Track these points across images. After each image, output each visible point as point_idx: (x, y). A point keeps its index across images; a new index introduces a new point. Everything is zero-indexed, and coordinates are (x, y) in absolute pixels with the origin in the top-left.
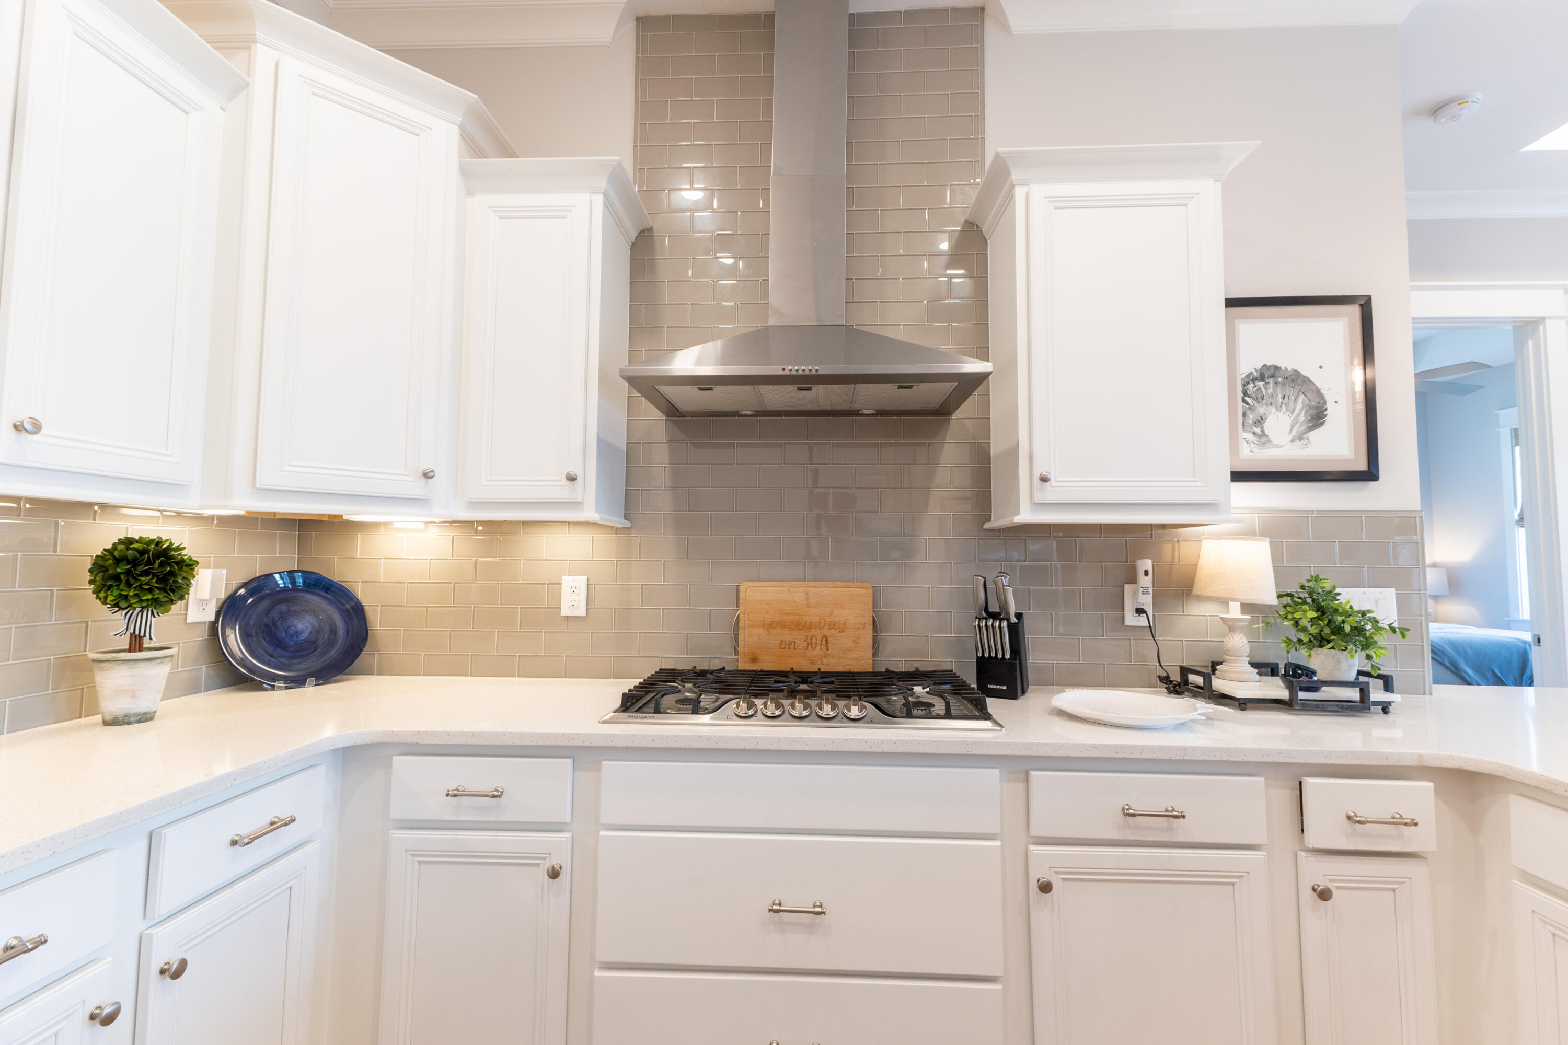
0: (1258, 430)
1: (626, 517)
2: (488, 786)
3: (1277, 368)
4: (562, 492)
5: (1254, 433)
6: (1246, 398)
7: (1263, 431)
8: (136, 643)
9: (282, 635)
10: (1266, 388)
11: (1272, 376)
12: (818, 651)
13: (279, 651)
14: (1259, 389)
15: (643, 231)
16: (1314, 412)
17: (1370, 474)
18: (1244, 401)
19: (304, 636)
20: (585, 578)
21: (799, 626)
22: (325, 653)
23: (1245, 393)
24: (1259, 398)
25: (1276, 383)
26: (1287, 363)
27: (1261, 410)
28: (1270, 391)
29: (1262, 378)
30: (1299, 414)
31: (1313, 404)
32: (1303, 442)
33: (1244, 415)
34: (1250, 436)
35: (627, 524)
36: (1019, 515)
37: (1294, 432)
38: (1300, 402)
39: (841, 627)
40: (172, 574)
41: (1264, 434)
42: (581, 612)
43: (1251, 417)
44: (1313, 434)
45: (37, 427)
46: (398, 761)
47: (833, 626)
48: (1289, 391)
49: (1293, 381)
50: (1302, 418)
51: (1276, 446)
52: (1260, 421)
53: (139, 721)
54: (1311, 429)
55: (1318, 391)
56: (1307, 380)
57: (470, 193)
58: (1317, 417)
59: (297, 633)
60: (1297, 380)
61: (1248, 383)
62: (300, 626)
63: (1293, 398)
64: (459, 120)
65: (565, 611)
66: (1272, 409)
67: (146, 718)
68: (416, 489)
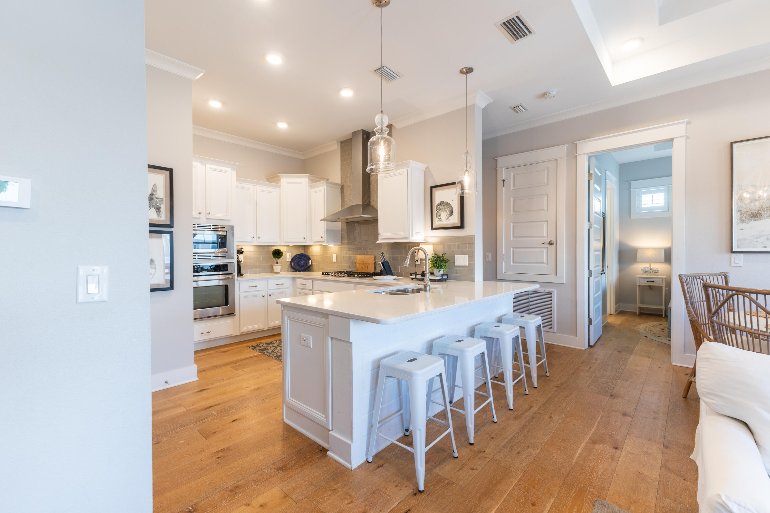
0: (439, 218)
1: (341, 243)
2: (304, 283)
3: (443, 202)
4: (321, 240)
6: (437, 210)
7: (440, 218)
8: (277, 263)
9: (299, 264)
10: (441, 207)
11: (443, 204)
12: (366, 269)
13: (299, 266)
14: (440, 207)
15: (342, 186)
16: (450, 212)
17: (462, 226)
18: (437, 211)
19: (302, 264)
20: (336, 254)
21: (364, 264)
22: (305, 267)
23: (437, 209)
24: (440, 210)
25: (443, 205)
26: (445, 201)
27: (440, 212)
28: (442, 207)
29: (440, 205)
30: (448, 213)
31: (451, 210)
32: (448, 220)
33: (437, 214)
34: (438, 219)
35: (341, 244)
36: (378, 241)
37: (447, 217)
38: (448, 210)
39: (369, 264)
40: (279, 254)
42: (336, 261)
43: (438, 214)
44: (451, 218)
45: (260, 237)
46: (297, 279)
47: (368, 264)
48: (446, 207)
49: (447, 205)
50: (448, 214)
51: (443, 221)
52: (440, 215)
53: (277, 273)
54: (450, 216)
55: (452, 206)
56: (449, 204)
57: (311, 189)
58: (451, 213)
59: (301, 264)
60: (448, 204)
61: (437, 206)
62: (302, 263)
63: (446, 209)
64: (308, 178)
65: (334, 261)
66: (442, 212)
67: (278, 273)
68: (303, 240)
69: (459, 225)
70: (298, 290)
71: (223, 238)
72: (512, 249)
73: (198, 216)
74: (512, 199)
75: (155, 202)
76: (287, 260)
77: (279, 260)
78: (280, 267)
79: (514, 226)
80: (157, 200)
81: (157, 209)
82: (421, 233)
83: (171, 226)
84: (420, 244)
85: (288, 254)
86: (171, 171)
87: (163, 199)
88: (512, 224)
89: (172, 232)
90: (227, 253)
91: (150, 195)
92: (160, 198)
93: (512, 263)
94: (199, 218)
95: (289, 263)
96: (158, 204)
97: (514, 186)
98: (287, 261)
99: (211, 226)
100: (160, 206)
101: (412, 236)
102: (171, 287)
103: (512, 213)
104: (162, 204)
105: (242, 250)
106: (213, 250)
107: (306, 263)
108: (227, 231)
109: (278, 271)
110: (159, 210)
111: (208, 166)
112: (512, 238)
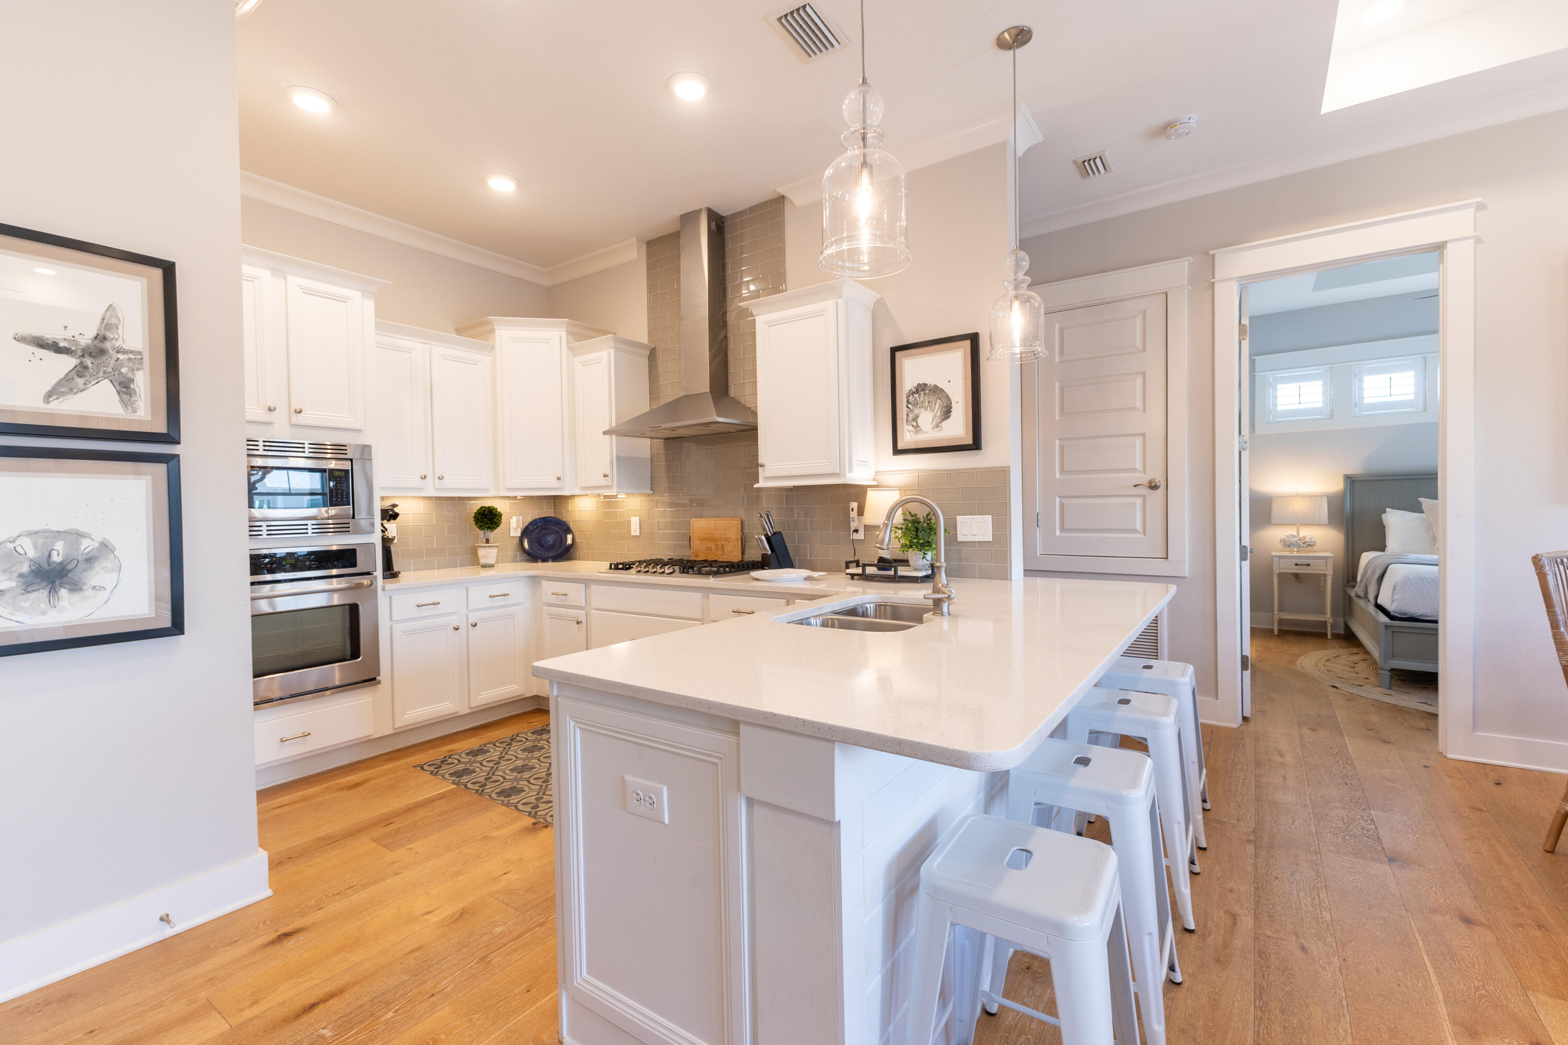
0: (914, 424)
1: (651, 490)
2: (563, 592)
3: (925, 385)
4: (604, 482)
5: (913, 426)
6: (909, 405)
7: (917, 424)
8: (487, 541)
9: (543, 542)
10: (919, 398)
11: (923, 390)
12: (720, 552)
13: (542, 549)
14: (916, 399)
15: (651, 350)
16: (944, 410)
17: (976, 445)
18: (907, 407)
19: (551, 543)
20: (638, 518)
21: (713, 540)
22: (557, 550)
23: (908, 402)
24: (916, 404)
25: (925, 394)
26: (930, 381)
27: (917, 411)
28: (922, 399)
29: (917, 391)
30: (937, 412)
31: (945, 404)
32: (939, 428)
33: (907, 415)
34: (910, 428)
35: (651, 492)
36: (758, 483)
37: (934, 423)
38: (937, 404)
39: (728, 540)
40: (492, 518)
41: (917, 426)
42: (638, 534)
43: (911, 416)
44: (944, 424)
45: (443, 477)
46: (544, 582)
47: (725, 539)
48: (932, 398)
49: (934, 392)
50: (939, 414)
51: (924, 432)
52: (915, 419)
53: (489, 567)
54: (943, 420)
55: (948, 396)
56: (942, 390)
57: (574, 356)
58: (947, 412)
59: (548, 542)
60: (937, 391)
61: (910, 396)
62: (549, 539)
63: (934, 402)
64: (565, 329)
65: (633, 534)
66: (923, 410)
67: (491, 566)
68: (556, 484)
69: (969, 441)
70: (546, 608)
71: (340, 477)
72: (1058, 500)
73: (266, 417)
74: (1057, 384)
75: (112, 363)
76: (513, 534)
77: (492, 535)
78: (495, 550)
79: (1062, 448)
80: (121, 356)
81: (120, 384)
82: (867, 462)
83: (172, 437)
84: (868, 489)
85: (514, 518)
86: (168, 270)
87: (140, 353)
88: (1057, 442)
89: (176, 457)
90: (353, 517)
91: (96, 338)
92: (131, 352)
93: (1058, 533)
94: (269, 424)
95: (517, 541)
96: (124, 370)
97: (1062, 353)
98: (511, 535)
99: (307, 446)
100: (130, 375)
101: (851, 470)
102: (177, 627)
103: (1057, 418)
104: (139, 369)
105: (396, 510)
106: (313, 512)
107: (559, 540)
108: (351, 460)
109: (491, 561)
110: (127, 387)
111: (294, 281)
112: (1058, 476)
